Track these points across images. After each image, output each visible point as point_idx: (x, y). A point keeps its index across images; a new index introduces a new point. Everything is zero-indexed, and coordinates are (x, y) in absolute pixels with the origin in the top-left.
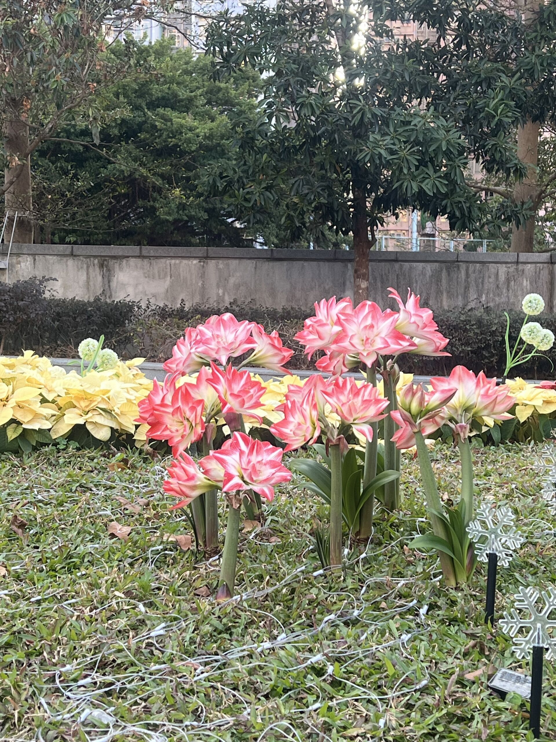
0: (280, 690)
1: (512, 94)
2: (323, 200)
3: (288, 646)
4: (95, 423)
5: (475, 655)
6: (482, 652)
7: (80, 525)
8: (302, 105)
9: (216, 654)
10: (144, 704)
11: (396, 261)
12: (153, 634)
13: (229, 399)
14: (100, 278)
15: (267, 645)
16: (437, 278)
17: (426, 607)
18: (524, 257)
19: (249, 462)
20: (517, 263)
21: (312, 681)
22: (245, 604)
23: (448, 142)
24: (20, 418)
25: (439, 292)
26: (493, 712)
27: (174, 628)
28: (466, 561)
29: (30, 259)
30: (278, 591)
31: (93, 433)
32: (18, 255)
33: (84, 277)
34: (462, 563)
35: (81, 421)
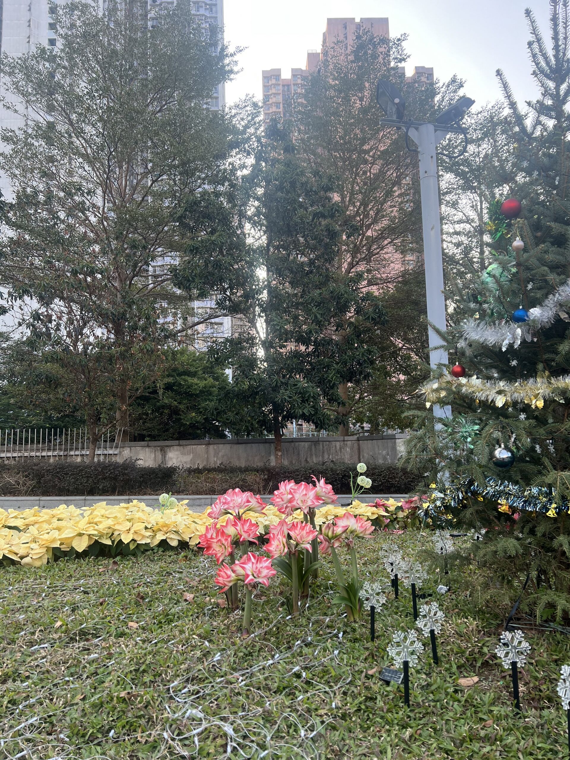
0: (281, 688)
1: (338, 372)
2: (261, 418)
3: (281, 661)
4: (171, 538)
5: (370, 660)
6: (373, 657)
7: (170, 595)
8: (251, 379)
9: (247, 669)
10: (216, 703)
11: (292, 442)
12: (215, 659)
13: (243, 533)
14: (160, 456)
15: (271, 662)
16: (310, 448)
17: (342, 633)
18: (346, 438)
19: (257, 568)
20: (344, 441)
21: (297, 683)
22: (257, 639)
23: (314, 393)
24: (136, 539)
25: (311, 455)
26: (385, 693)
27: (225, 655)
28: (358, 608)
29: (129, 449)
30: (271, 629)
31: (170, 543)
32: (123, 447)
33: (153, 456)
34: (356, 608)
35: (164, 538)
